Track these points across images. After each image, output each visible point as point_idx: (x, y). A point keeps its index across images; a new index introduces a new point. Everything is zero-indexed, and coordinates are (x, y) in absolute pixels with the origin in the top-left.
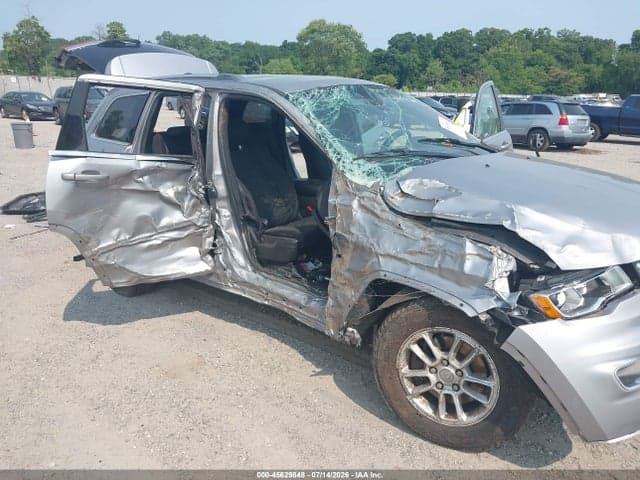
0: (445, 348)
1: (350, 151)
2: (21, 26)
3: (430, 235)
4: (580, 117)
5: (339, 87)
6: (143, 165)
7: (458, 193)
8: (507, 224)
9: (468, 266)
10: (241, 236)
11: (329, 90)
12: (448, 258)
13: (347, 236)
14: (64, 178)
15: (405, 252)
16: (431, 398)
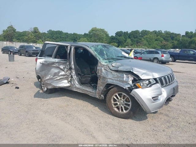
0: (121, 97)
1: (102, 58)
2: (8, 28)
3: (118, 74)
4: (167, 55)
5: (100, 45)
6: (57, 61)
7: (123, 65)
8: (131, 71)
9: (124, 79)
10: (77, 78)
11: (98, 46)
12: (121, 78)
13: (101, 75)
14: (40, 63)
15: (113, 78)
16: (118, 108)
